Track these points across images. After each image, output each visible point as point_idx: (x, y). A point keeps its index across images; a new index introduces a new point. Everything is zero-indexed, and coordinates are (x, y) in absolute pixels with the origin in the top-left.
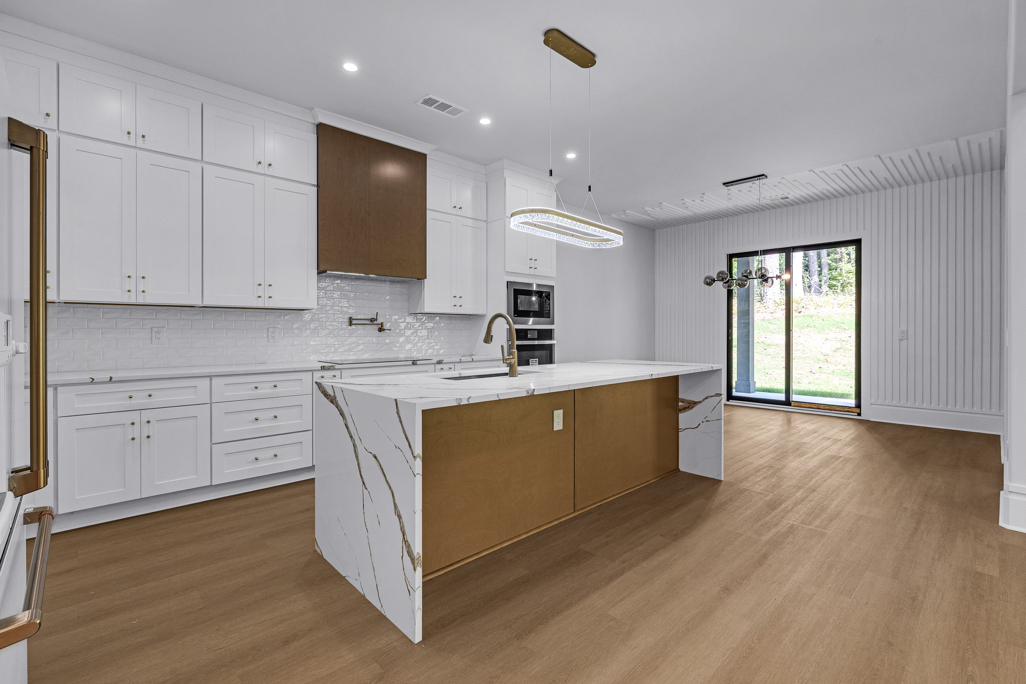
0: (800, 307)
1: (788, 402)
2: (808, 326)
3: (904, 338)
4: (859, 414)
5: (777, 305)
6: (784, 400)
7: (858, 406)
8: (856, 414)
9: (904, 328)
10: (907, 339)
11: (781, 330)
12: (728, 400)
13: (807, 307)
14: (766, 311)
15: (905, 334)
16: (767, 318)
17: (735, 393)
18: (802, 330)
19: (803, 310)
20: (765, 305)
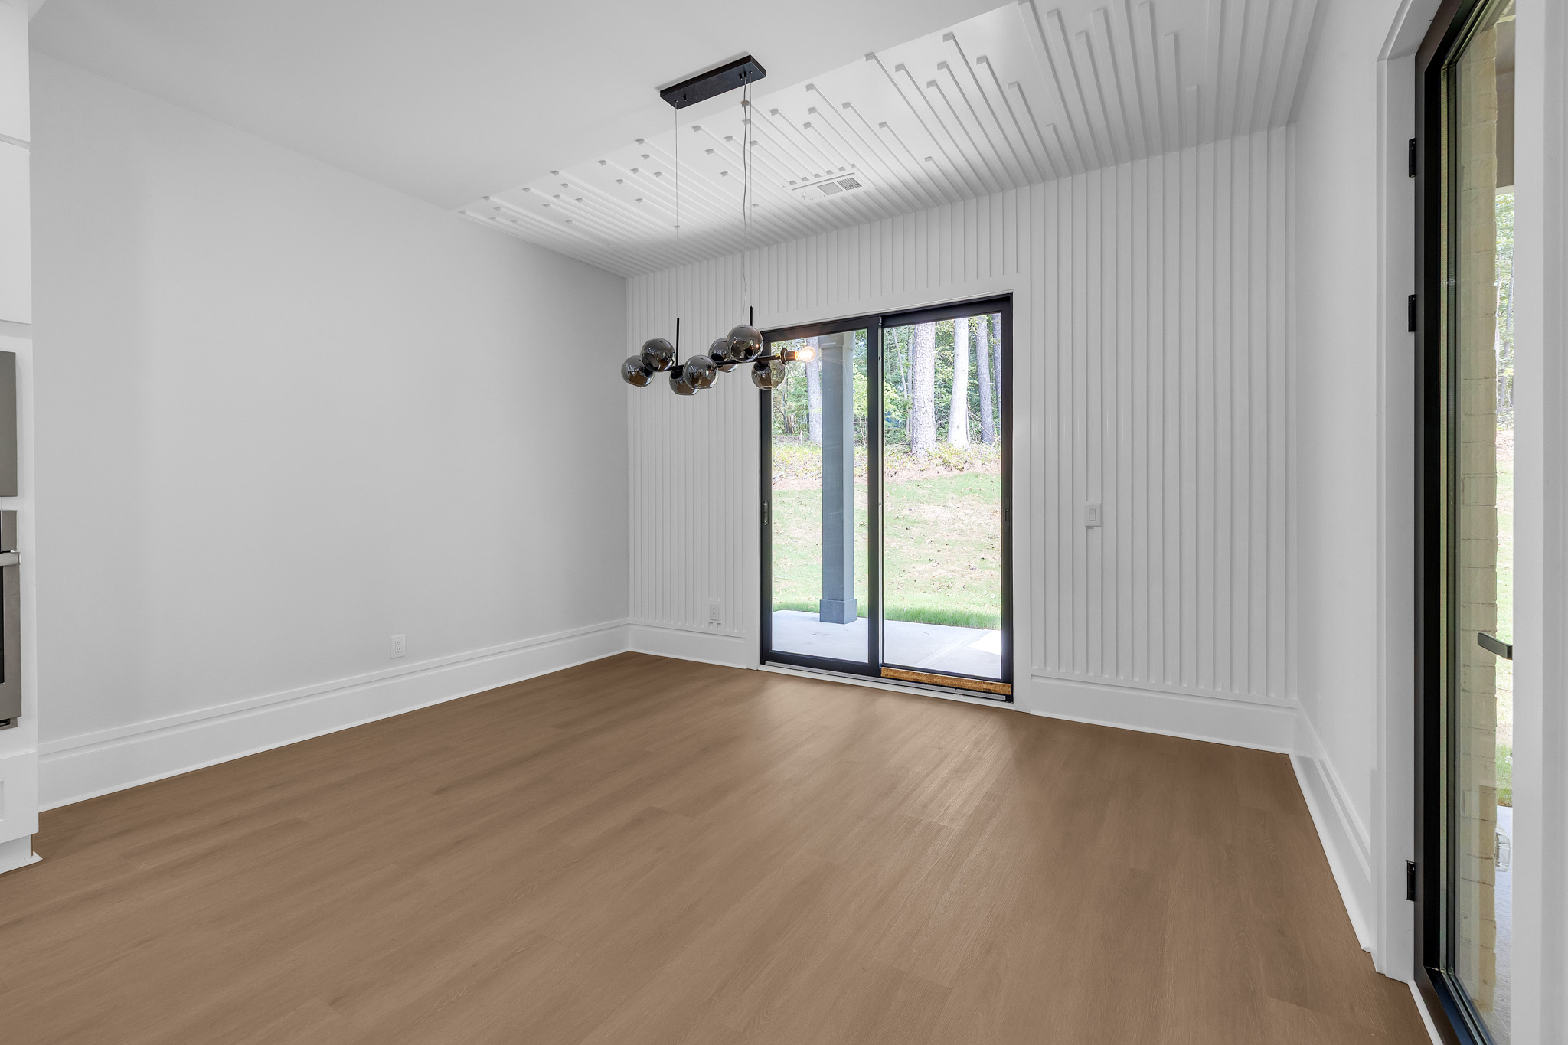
0: (961, 461)
1: (873, 668)
2: (971, 490)
3: (1095, 523)
4: (1010, 698)
5: (930, 458)
6: (866, 661)
7: (1008, 677)
8: (1004, 698)
9: (1094, 500)
10: (1102, 525)
11: (933, 497)
12: (762, 662)
13: (973, 461)
14: (914, 467)
15: (1098, 513)
16: (915, 478)
17: (778, 645)
18: (963, 498)
19: (966, 466)
20: (914, 457)
